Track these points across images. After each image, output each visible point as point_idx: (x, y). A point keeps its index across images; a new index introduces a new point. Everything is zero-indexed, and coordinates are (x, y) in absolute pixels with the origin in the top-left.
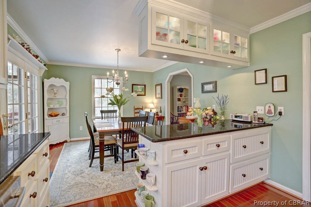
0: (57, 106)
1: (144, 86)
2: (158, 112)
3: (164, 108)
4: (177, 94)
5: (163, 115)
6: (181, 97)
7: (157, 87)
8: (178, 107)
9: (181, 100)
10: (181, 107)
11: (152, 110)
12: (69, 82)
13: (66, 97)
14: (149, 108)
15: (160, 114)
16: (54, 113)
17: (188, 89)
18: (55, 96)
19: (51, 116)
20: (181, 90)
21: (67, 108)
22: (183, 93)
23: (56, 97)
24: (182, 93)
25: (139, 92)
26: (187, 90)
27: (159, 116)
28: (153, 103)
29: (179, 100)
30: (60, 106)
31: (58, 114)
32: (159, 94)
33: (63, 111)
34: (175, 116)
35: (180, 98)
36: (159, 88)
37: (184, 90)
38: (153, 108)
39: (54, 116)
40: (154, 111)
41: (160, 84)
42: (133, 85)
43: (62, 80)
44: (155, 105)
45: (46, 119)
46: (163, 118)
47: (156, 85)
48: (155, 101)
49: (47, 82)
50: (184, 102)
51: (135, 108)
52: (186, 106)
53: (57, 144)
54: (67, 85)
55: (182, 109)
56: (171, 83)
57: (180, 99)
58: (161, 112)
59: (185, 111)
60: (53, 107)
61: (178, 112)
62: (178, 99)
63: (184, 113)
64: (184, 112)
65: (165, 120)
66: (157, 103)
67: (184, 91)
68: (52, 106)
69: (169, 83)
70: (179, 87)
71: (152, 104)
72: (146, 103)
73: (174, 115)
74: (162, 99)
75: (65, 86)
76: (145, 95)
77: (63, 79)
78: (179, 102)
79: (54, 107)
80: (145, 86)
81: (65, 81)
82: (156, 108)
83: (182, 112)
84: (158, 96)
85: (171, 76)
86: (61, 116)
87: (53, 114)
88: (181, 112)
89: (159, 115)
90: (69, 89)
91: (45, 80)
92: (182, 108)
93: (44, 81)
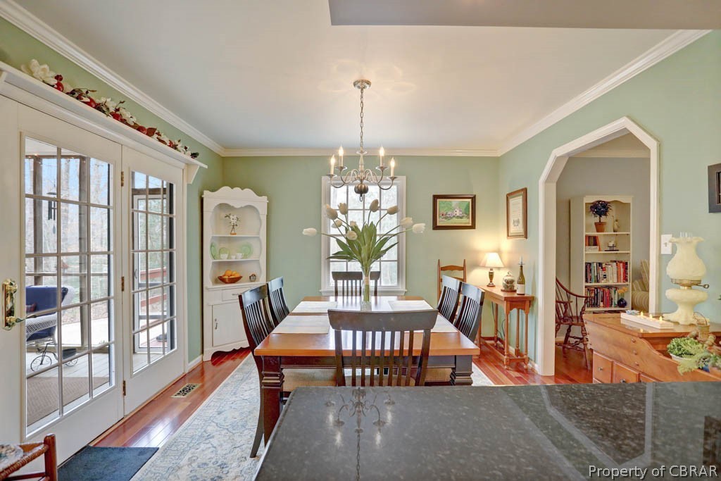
0: (238, 257)
1: (470, 200)
2: (512, 282)
3: (535, 269)
4: (585, 224)
5: (528, 293)
6: (598, 231)
7: (512, 201)
8: (588, 265)
9: (601, 241)
10: (600, 264)
11: (496, 273)
12: (266, 197)
13: (258, 233)
14: (484, 267)
15: (519, 289)
16: (229, 273)
17: (628, 204)
18: (233, 232)
19: (222, 280)
20: (600, 209)
21: (261, 261)
22: (608, 220)
23: (235, 234)
24: (603, 219)
25: (454, 219)
26: (624, 207)
27: (516, 295)
28: (499, 252)
29: (593, 241)
30: (245, 256)
31: (237, 276)
32: (518, 221)
33: (252, 269)
34: (577, 296)
35: (595, 233)
36: (517, 202)
37: (613, 207)
38: (499, 268)
39: (227, 280)
40: (501, 277)
41: (522, 190)
42: (436, 197)
43: (248, 192)
44: (506, 258)
45: (208, 289)
46: (528, 303)
47: (509, 196)
48: (507, 244)
49: (212, 200)
50: (612, 249)
51: (442, 266)
52: (621, 262)
53: (234, 351)
54: (261, 203)
55: (602, 273)
56: (559, 184)
57: (595, 238)
58: (522, 281)
59: (615, 280)
60: (228, 258)
61: (587, 281)
62: (588, 238)
63: (609, 287)
64: (610, 283)
65: (535, 308)
66: (510, 253)
67: (612, 213)
68: (224, 258)
69: (554, 186)
70: (592, 199)
71: (496, 255)
72: (477, 252)
73: (571, 291)
74: (526, 238)
75: (256, 206)
76: (473, 227)
77: (250, 190)
78: (593, 250)
79: (231, 258)
80: (474, 199)
81: (256, 195)
82: (509, 266)
83: (603, 283)
84: (513, 230)
85: (558, 159)
86: (248, 282)
87: (226, 277)
88: (598, 281)
89: (515, 291)
90: (266, 213)
91: (207, 194)
92: (604, 269)
93: (203, 196)
